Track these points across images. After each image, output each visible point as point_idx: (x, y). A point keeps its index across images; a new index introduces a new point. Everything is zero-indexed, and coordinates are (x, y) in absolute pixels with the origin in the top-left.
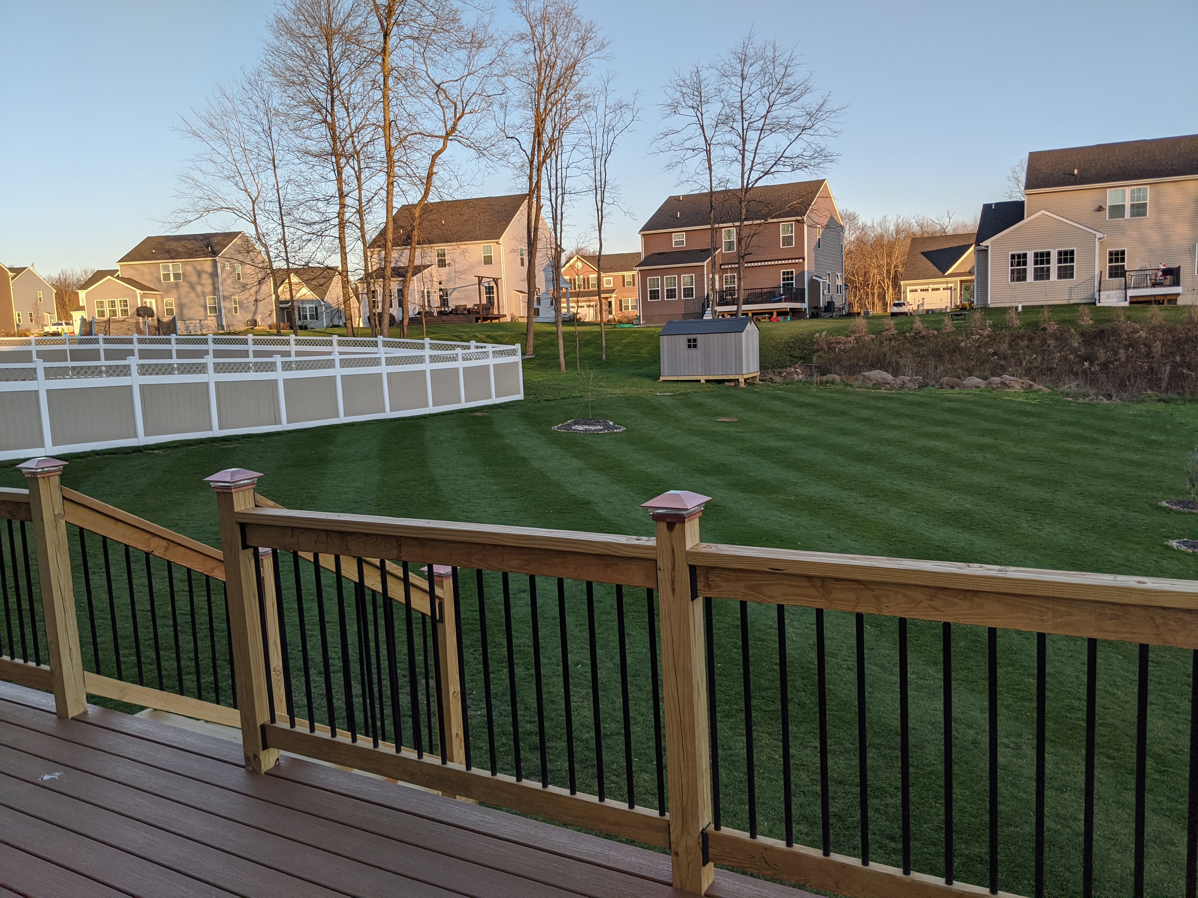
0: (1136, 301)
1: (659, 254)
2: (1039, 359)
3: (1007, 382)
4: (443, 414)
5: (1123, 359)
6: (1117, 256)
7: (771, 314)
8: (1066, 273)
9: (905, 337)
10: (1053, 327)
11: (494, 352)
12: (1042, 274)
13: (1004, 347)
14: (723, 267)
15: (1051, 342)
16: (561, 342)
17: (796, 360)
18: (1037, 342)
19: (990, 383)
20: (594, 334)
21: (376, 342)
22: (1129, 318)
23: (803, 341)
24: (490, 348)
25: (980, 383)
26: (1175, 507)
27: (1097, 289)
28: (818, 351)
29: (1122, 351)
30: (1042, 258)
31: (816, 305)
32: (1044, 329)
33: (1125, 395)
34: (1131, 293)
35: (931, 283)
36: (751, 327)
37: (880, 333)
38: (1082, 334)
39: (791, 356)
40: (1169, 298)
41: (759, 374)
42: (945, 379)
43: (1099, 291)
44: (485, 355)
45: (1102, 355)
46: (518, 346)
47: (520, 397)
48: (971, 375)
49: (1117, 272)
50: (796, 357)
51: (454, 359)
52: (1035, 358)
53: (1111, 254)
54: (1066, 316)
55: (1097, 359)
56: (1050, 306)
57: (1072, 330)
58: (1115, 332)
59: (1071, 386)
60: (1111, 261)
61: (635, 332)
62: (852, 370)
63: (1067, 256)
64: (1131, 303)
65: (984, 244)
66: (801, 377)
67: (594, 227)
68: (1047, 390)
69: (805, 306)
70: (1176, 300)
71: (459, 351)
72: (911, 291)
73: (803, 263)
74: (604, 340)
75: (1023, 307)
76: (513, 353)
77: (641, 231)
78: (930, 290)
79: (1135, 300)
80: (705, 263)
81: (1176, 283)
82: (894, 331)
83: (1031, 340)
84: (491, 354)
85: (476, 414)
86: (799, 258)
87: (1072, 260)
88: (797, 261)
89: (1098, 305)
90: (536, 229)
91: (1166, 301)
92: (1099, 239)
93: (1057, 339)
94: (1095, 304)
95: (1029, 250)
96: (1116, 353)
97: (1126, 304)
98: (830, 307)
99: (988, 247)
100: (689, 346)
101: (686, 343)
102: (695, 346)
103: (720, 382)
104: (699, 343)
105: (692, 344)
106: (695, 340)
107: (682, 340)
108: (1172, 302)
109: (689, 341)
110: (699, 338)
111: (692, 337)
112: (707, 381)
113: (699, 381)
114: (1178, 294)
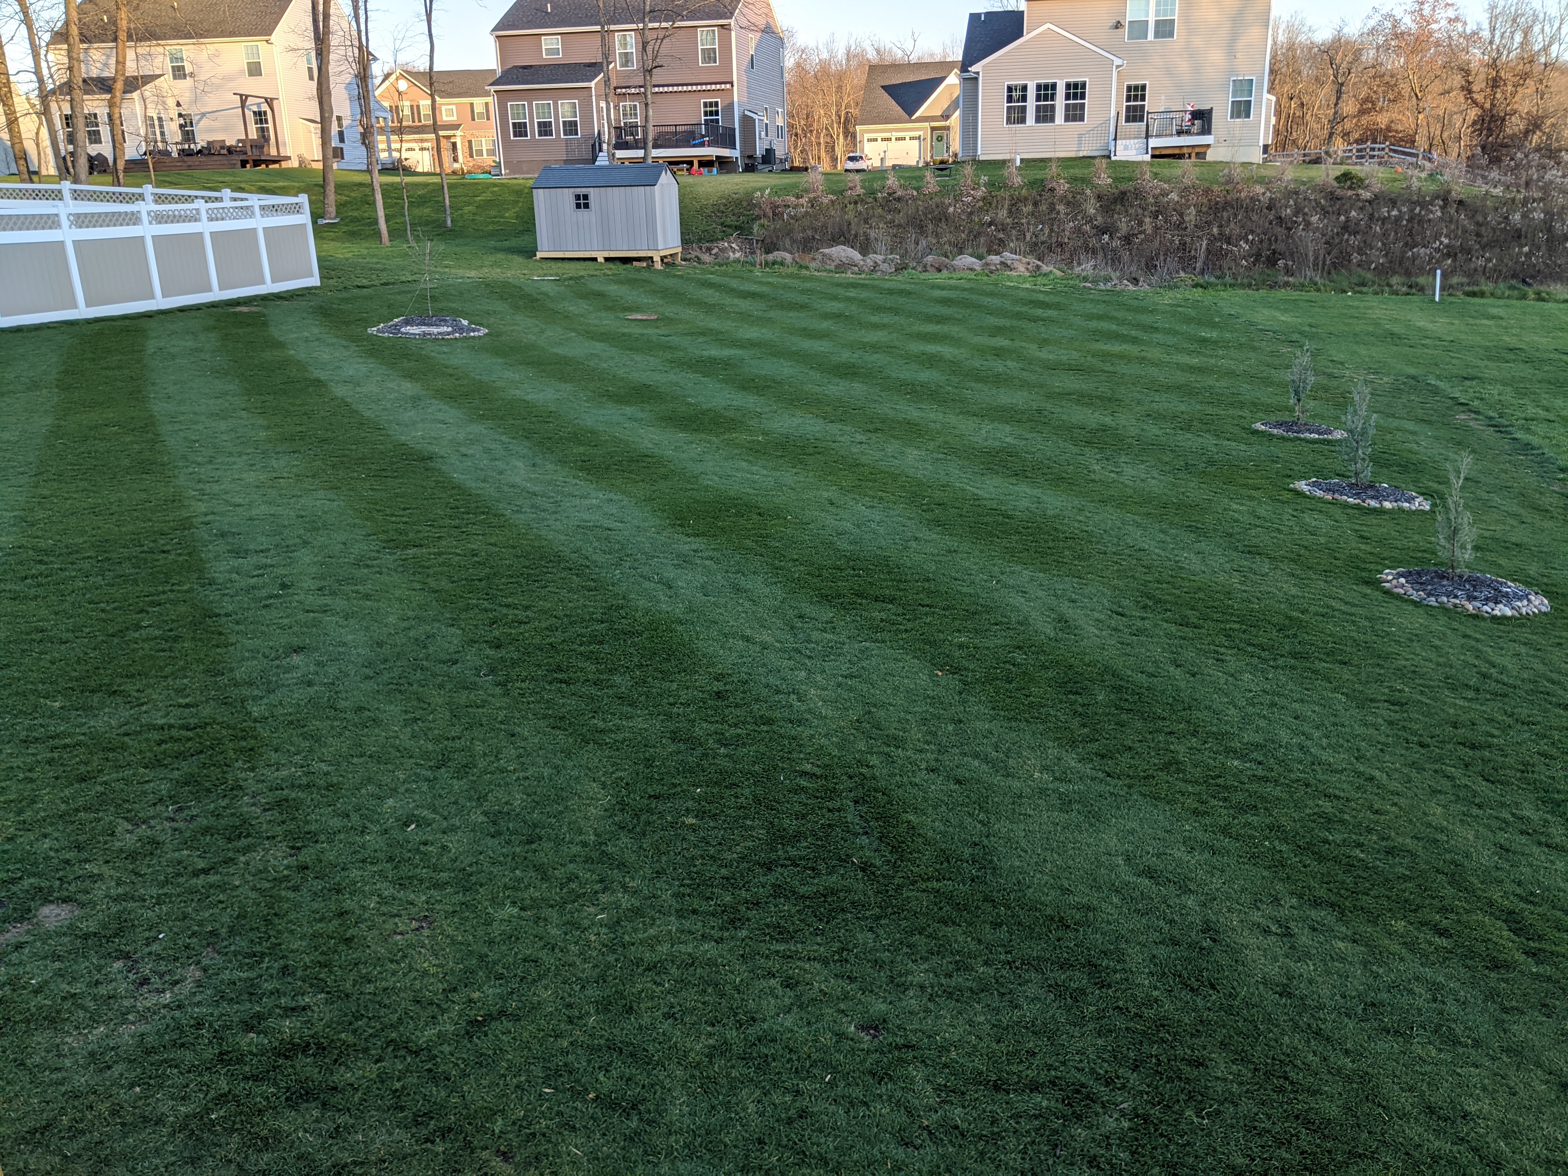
0: (1158, 155)
1: (525, 67)
2: (1047, 231)
3: (1009, 262)
4: (182, 310)
5: (1149, 231)
6: (1136, 93)
7: (691, 163)
8: (1075, 114)
9: (876, 199)
10: (1063, 187)
11: (262, 208)
12: (1045, 115)
13: (1003, 214)
14: (619, 91)
15: (1061, 208)
16: (379, 197)
17: (729, 231)
18: (1044, 208)
19: (987, 264)
20: (430, 187)
21: (60, 191)
22: (1156, 175)
23: (738, 203)
24: (255, 200)
25: (973, 263)
26: (1275, 431)
27: (1112, 136)
28: (758, 217)
29: (1147, 220)
30: (1046, 91)
31: (750, 154)
32: (1052, 190)
33: (1154, 279)
34: (1154, 142)
35: (893, 130)
36: (666, 178)
37: (841, 192)
38: (1099, 197)
39: (722, 224)
40: (1197, 150)
41: (680, 249)
42: (930, 258)
43: (1115, 139)
44: (248, 211)
45: (1123, 225)
46: (303, 199)
47: (314, 281)
48: (961, 253)
49: (1135, 114)
50: (730, 226)
51: (194, 218)
52: (1042, 230)
53: (1129, 88)
54: (1077, 172)
55: (1117, 230)
56: (1059, 159)
57: (1088, 192)
58: (1138, 194)
59: (1087, 267)
60: (1128, 99)
61: (495, 185)
62: (807, 246)
63: (1076, 91)
64: (1153, 156)
65: (973, 69)
66: (738, 255)
67: (418, 15)
68: (1059, 273)
69: (734, 154)
70: (1205, 153)
71: (200, 204)
72: (869, 140)
73: (731, 91)
74: (447, 196)
75: (1022, 160)
76: (296, 209)
77: (493, 30)
78: (893, 139)
79: (1157, 153)
80: (593, 84)
81: (1206, 130)
82: (859, 191)
83: (1035, 204)
84: (257, 210)
85: (239, 309)
86: (725, 83)
87: (1083, 96)
88: (723, 86)
89: (1113, 158)
90: (327, 16)
91: (1193, 155)
92: (1118, 67)
93: (1068, 204)
94: (1109, 157)
95: (1032, 80)
96: (1141, 223)
97: (1147, 157)
98: (769, 157)
99: (978, 73)
100: (578, 206)
101: (573, 201)
102: (587, 206)
103: (626, 260)
104: (592, 201)
105: (582, 202)
106: (586, 197)
107: (567, 197)
108: (1201, 155)
109: (578, 197)
110: (592, 193)
111: (582, 191)
112: (607, 259)
113: (595, 259)
114: (1208, 146)
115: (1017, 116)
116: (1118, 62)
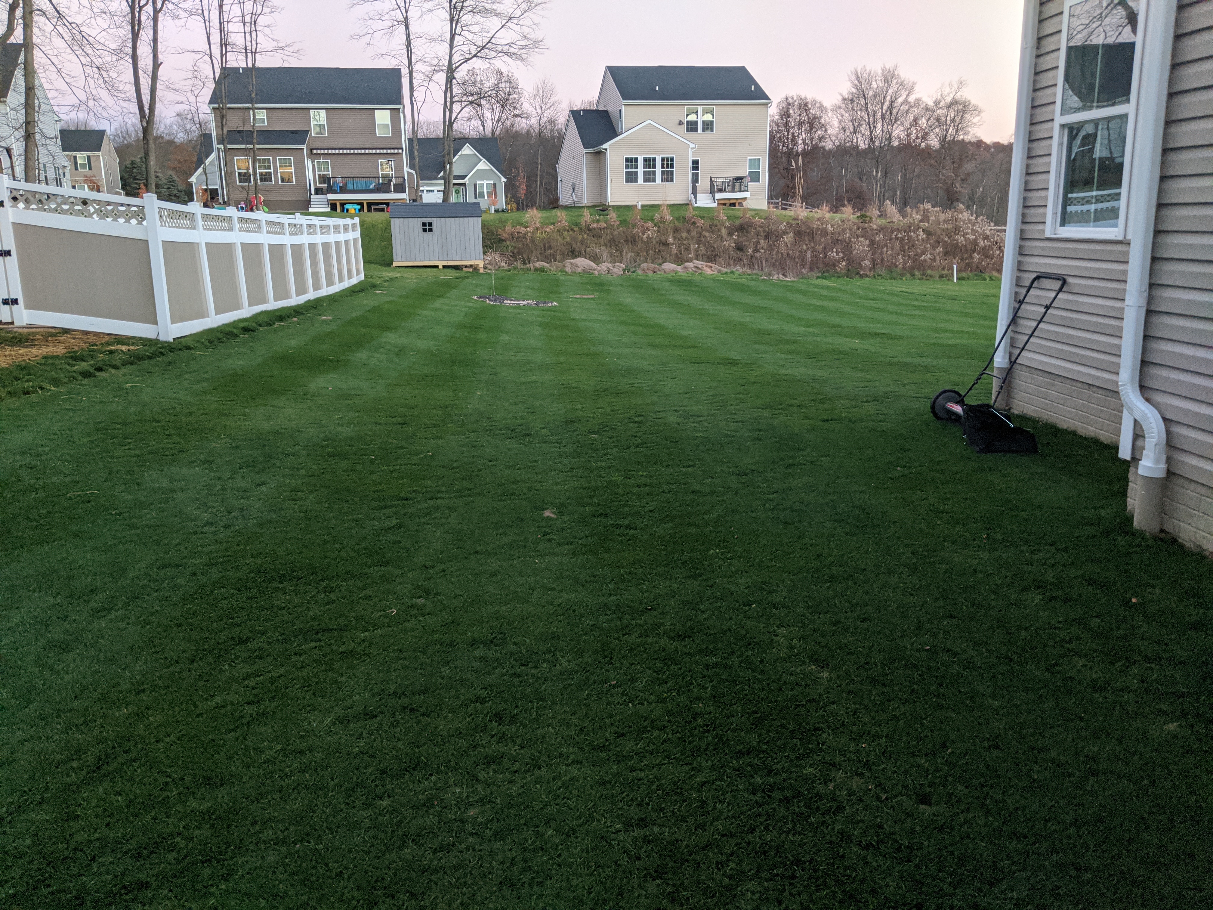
0: (723, 203)
1: (238, 132)
8: (668, 177)
12: (649, 177)
14: (315, 152)
19: (687, 268)
25: (677, 268)
27: (691, 192)
28: (502, 240)
30: (650, 162)
34: (717, 196)
40: (739, 201)
42: (644, 265)
48: (664, 262)
63: (668, 163)
64: (721, 205)
65: (604, 146)
69: (407, 197)
70: (743, 203)
73: (401, 154)
75: (642, 206)
77: (209, 103)
79: (720, 202)
80: (302, 146)
86: (398, 149)
87: (672, 166)
88: (396, 151)
91: (737, 204)
95: (639, 155)
97: (715, 205)
99: (606, 150)
100: (425, 230)
101: (421, 228)
102: (431, 230)
103: (457, 268)
104: (434, 227)
105: (427, 228)
106: (430, 224)
107: (417, 223)
108: (741, 204)
109: (424, 224)
110: (434, 221)
111: (427, 220)
112: (444, 267)
113: (437, 267)
114: (745, 199)
115: (631, 177)
116: (692, 146)
